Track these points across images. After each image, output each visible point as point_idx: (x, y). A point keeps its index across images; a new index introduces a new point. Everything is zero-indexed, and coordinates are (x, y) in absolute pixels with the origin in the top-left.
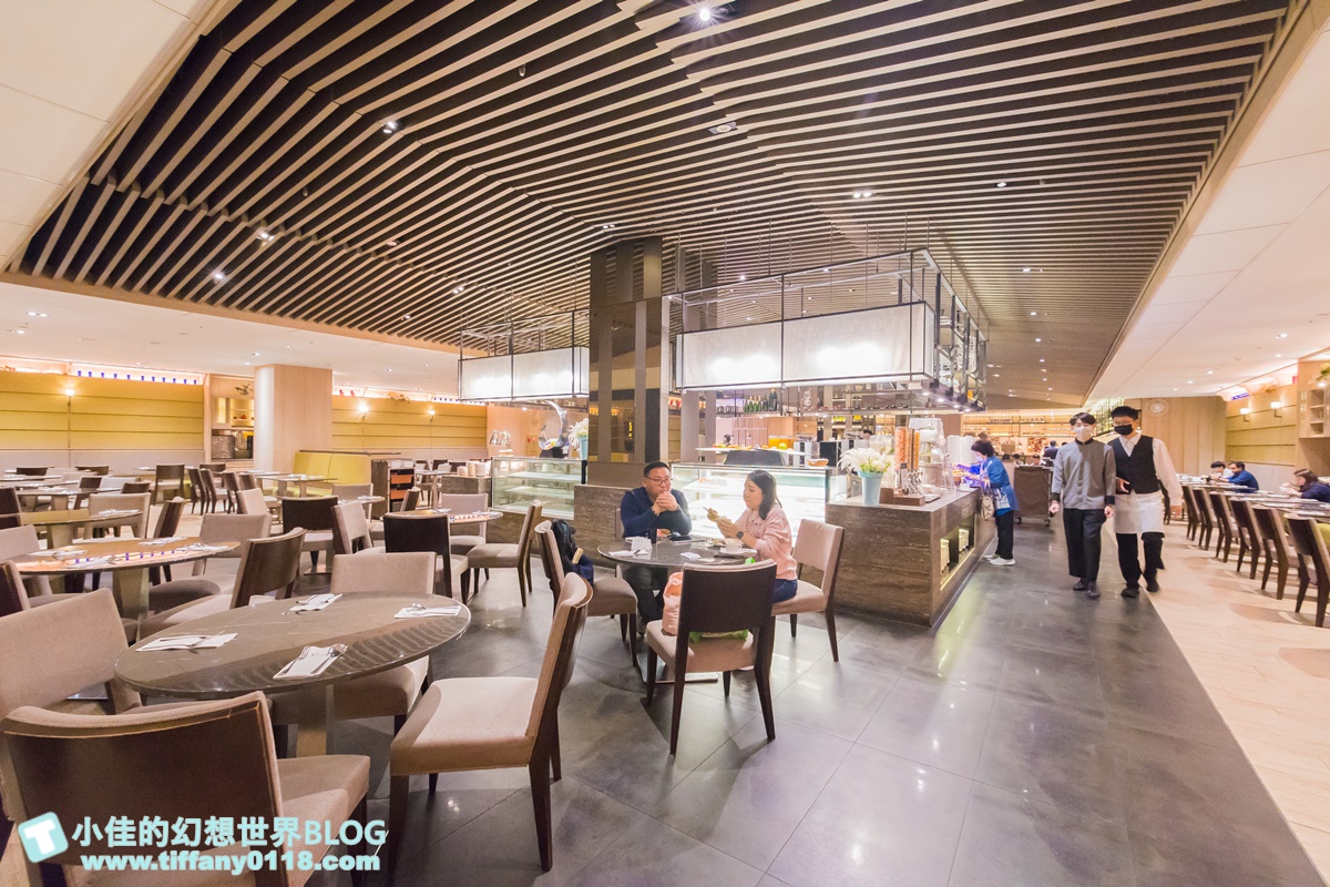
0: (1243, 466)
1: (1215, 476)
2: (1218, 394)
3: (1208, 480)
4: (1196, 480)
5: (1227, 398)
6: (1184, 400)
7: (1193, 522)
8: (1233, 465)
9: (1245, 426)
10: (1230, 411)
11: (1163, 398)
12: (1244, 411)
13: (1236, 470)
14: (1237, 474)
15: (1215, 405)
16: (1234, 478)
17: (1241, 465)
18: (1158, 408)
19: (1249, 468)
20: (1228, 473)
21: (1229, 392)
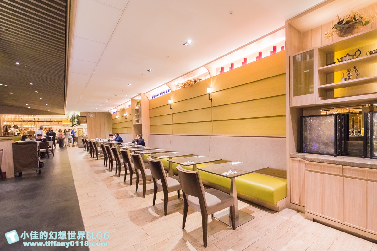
0: (118, 135)
1: (111, 139)
2: (109, 112)
3: (109, 140)
4: (105, 141)
5: (112, 113)
6: (100, 113)
7: (106, 159)
8: (116, 135)
9: (117, 122)
10: (113, 117)
11: (94, 112)
12: (117, 117)
13: (116, 136)
14: (117, 138)
15: (108, 115)
16: (116, 139)
17: (118, 134)
18: (92, 116)
19: (120, 135)
20: (114, 137)
21: (113, 111)
